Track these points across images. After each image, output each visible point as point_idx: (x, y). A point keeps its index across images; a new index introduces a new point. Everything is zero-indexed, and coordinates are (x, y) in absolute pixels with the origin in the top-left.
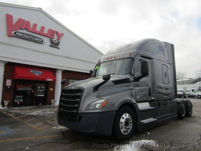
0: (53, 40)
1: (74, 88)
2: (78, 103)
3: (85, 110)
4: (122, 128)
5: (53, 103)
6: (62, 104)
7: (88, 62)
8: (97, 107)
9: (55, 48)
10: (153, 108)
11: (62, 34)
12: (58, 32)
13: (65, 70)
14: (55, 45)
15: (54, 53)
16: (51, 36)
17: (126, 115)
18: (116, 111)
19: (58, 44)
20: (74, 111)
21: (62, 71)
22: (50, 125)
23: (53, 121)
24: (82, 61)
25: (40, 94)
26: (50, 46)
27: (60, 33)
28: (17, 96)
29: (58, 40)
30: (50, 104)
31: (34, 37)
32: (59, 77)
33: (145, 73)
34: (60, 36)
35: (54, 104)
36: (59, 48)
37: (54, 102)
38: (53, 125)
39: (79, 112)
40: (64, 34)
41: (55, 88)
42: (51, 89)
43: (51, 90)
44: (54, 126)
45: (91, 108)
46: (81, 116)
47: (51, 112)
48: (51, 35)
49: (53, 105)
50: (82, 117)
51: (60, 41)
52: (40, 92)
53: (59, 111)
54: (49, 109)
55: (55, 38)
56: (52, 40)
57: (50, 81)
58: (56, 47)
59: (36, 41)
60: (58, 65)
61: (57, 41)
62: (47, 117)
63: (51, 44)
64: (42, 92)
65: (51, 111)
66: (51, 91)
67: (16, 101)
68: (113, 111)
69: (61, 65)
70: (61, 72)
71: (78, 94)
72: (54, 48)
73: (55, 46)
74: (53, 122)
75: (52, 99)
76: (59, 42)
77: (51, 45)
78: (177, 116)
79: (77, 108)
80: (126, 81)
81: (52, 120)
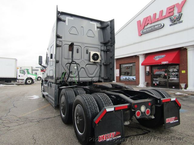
0: (173, 17)
5: (184, 87)
9: (177, 24)
11: (183, 2)
12: (178, 4)
19: (179, 17)
25: (173, 77)
28: (155, 79)
29: (179, 13)
31: (154, 26)
36: (181, 22)
43: (182, 72)
49: (183, 90)
51: (181, 13)
52: (172, 75)
59: (156, 28)
63: (171, 22)
64: (175, 75)
66: (184, 73)
67: (154, 83)
72: (175, 25)
77: (171, 24)
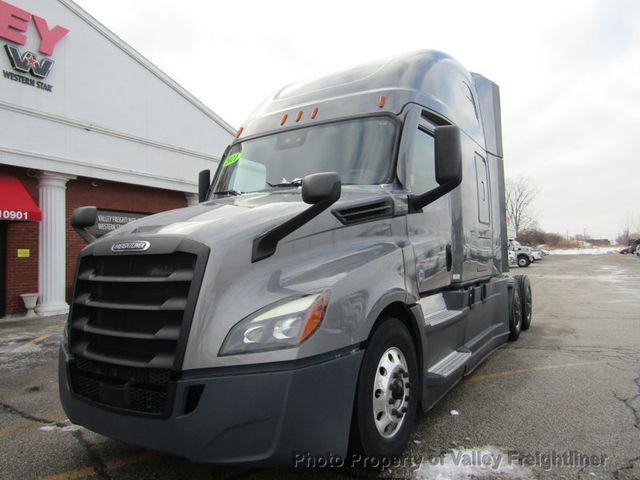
0: (21, 51)
1: (148, 245)
2: (181, 319)
3: (219, 355)
4: (380, 416)
5: (34, 305)
6: (87, 328)
7: (171, 149)
8: (279, 336)
9: (32, 83)
10: (460, 312)
11: (61, 32)
12: (44, 22)
13: (79, 177)
14: (31, 72)
15: (26, 105)
16: (12, 35)
17: (390, 357)
18: (362, 345)
19: (45, 69)
20: (159, 361)
21: (66, 179)
22: (23, 415)
23: (36, 389)
24: (147, 143)
26: (7, 75)
27: (51, 25)
29: (41, 53)
30: (22, 309)
32: (55, 205)
33: (449, 178)
34: (50, 37)
35: (36, 312)
36: (48, 88)
37: (38, 302)
38: (38, 415)
39: (185, 368)
40: (68, 31)
41: (37, 247)
42: (23, 253)
43: (19, 255)
44: (46, 422)
45: (246, 340)
46: (201, 388)
47: (29, 347)
48: (10, 27)
49: (31, 315)
50: (205, 391)
51: (50, 58)
53: (68, 358)
54: (13, 333)
55: (30, 45)
56: (14, 51)
57: (16, 221)
58: (36, 80)
60: (47, 154)
61: (39, 58)
62: (8, 371)
63: (13, 65)
65: (26, 340)
66: (23, 259)
68: (351, 347)
69: (62, 157)
70: (63, 185)
71: (175, 276)
72: (26, 86)
73: (30, 77)
74: (38, 395)
75: (24, 292)
76: (48, 64)
77: (10, 69)
78: (509, 332)
79: (176, 348)
80: (384, 211)
81: (32, 386)
